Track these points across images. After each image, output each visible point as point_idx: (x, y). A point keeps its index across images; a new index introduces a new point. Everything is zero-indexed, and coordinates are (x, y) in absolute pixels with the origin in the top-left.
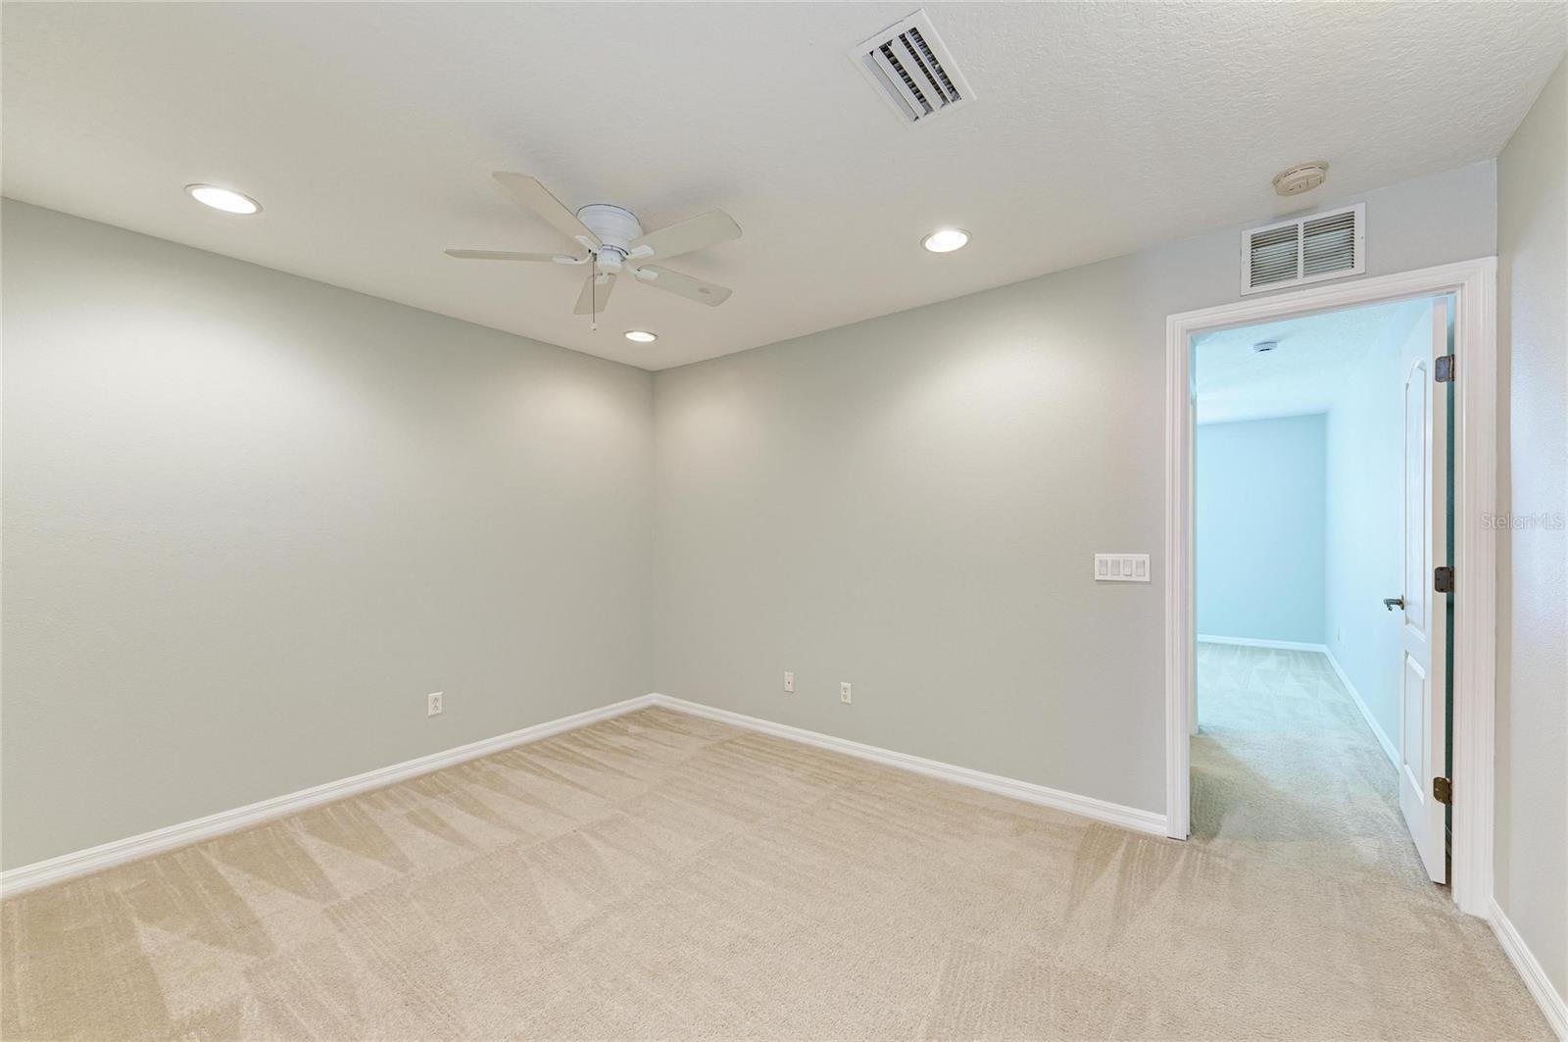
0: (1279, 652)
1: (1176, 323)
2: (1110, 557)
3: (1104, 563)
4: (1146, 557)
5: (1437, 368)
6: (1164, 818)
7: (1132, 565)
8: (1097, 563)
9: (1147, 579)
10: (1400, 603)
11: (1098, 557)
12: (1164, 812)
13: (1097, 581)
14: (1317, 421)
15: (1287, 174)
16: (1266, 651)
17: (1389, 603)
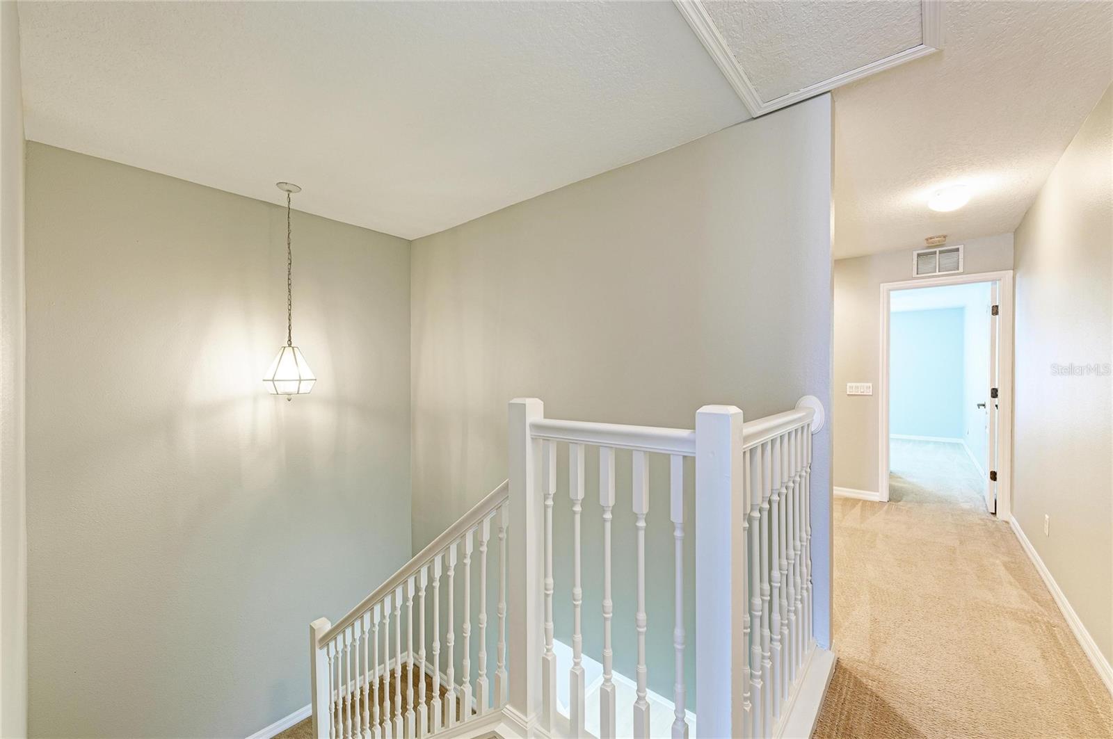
0: (935, 443)
1: (884, 287)
2: (854, 384)
3: (851, 387)
4: (870, 385)
5: (993, 310)
6: (878, 494)
7: (865, 388)
8: (848, 387)
9: (871, 394)
10: (984, 405)
11: (849, 384)
12: (878, 491)
13: (848, 395)
14: (960, 310)
15: (931, 238)
16: (928, 442)
17: (979, 406)
